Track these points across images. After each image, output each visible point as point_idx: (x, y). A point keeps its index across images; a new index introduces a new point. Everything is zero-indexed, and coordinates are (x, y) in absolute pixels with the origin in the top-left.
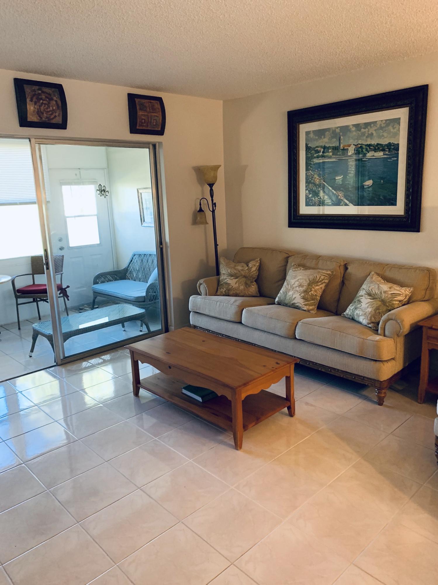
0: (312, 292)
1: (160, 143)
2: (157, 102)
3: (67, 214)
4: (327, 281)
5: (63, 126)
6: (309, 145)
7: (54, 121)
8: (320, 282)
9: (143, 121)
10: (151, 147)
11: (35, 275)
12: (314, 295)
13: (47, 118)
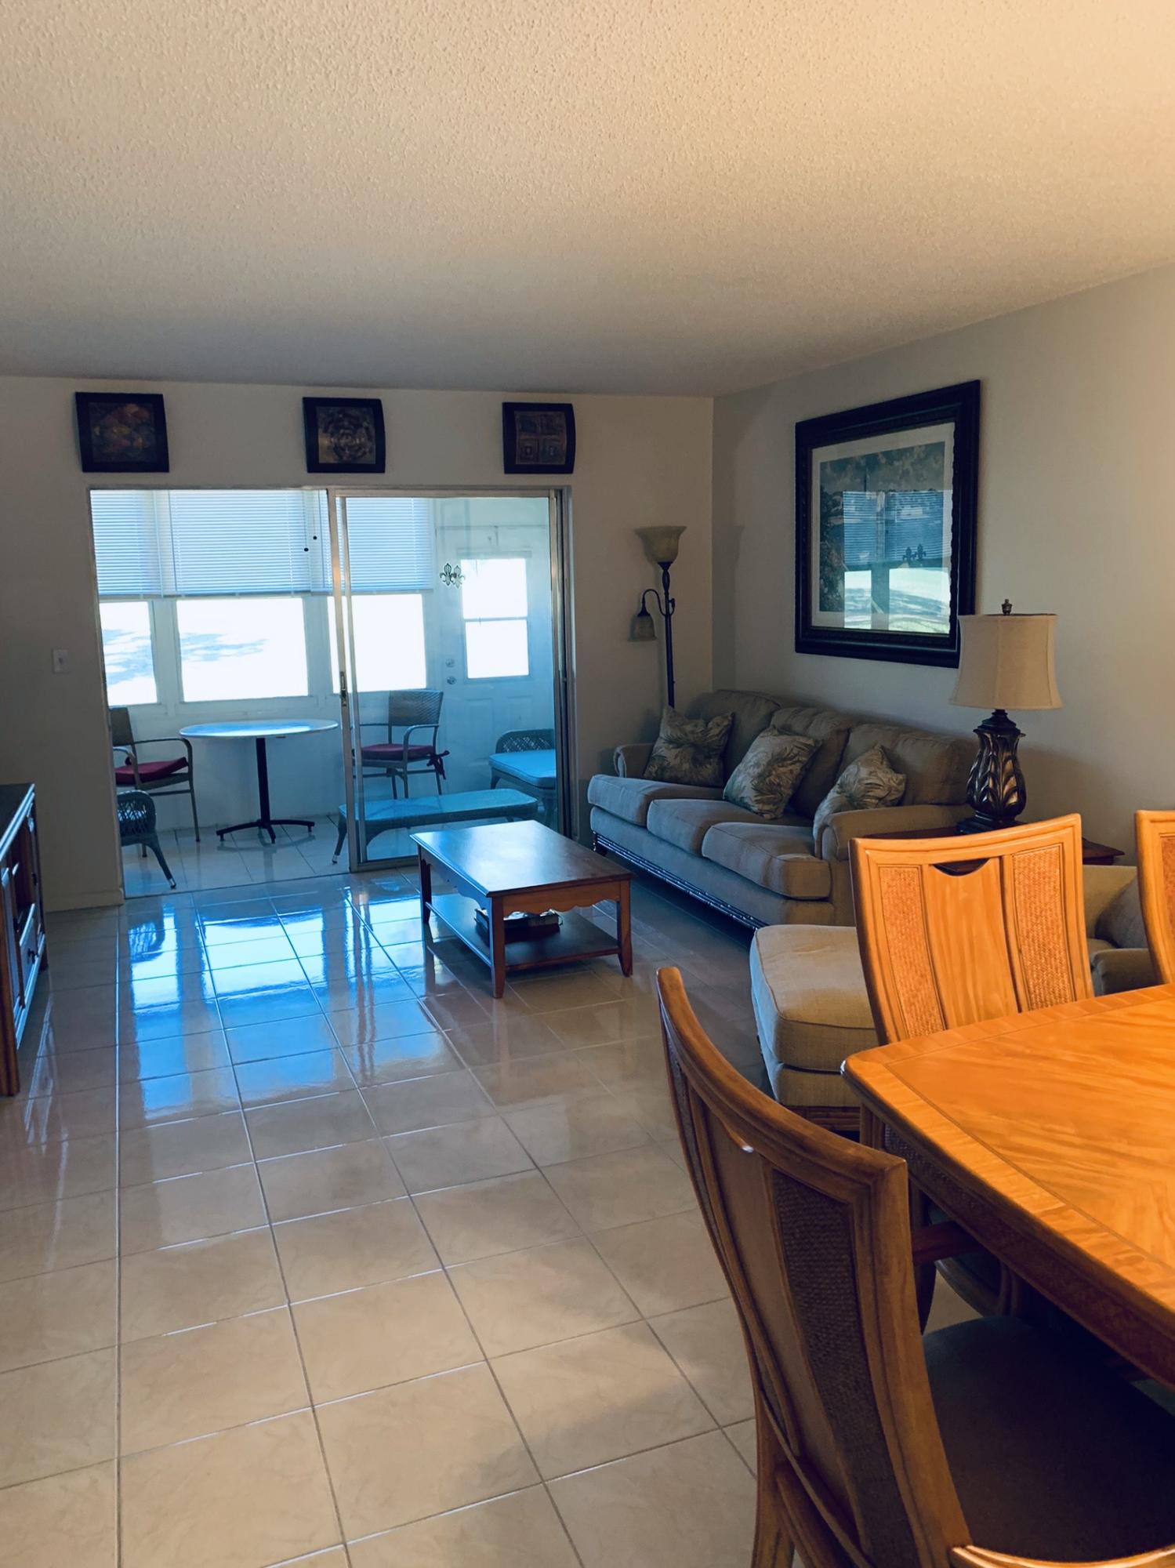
0: (772, 778)
1: (569, 487)
2: (559, 413)
3: (466, 616)
4: (804, 759)
5: (379, 467)
6: (825, 490)
7: (361, 461)
8: (791, 759)
9: (528, 450)
10: (553, 494)
11: (393, 727)
12: (774, 784)
13: (350, 456)
